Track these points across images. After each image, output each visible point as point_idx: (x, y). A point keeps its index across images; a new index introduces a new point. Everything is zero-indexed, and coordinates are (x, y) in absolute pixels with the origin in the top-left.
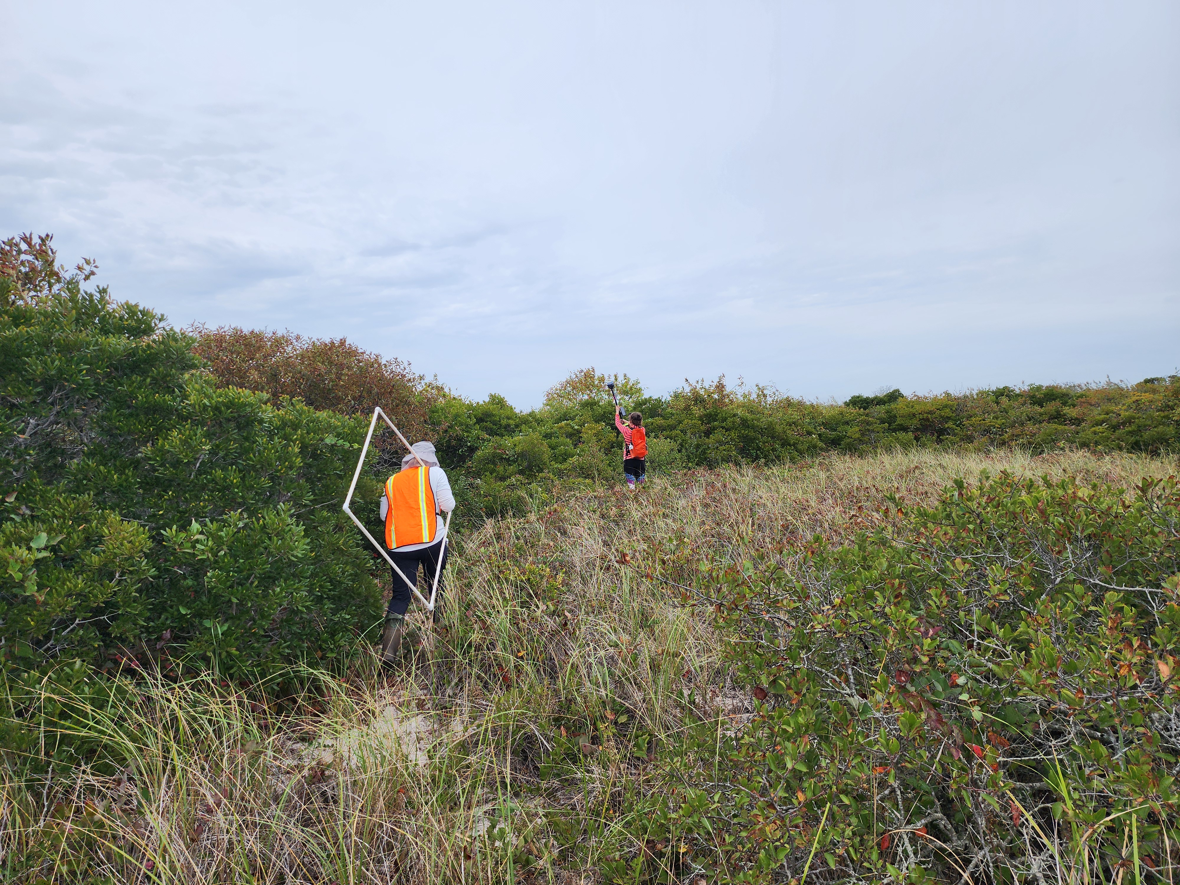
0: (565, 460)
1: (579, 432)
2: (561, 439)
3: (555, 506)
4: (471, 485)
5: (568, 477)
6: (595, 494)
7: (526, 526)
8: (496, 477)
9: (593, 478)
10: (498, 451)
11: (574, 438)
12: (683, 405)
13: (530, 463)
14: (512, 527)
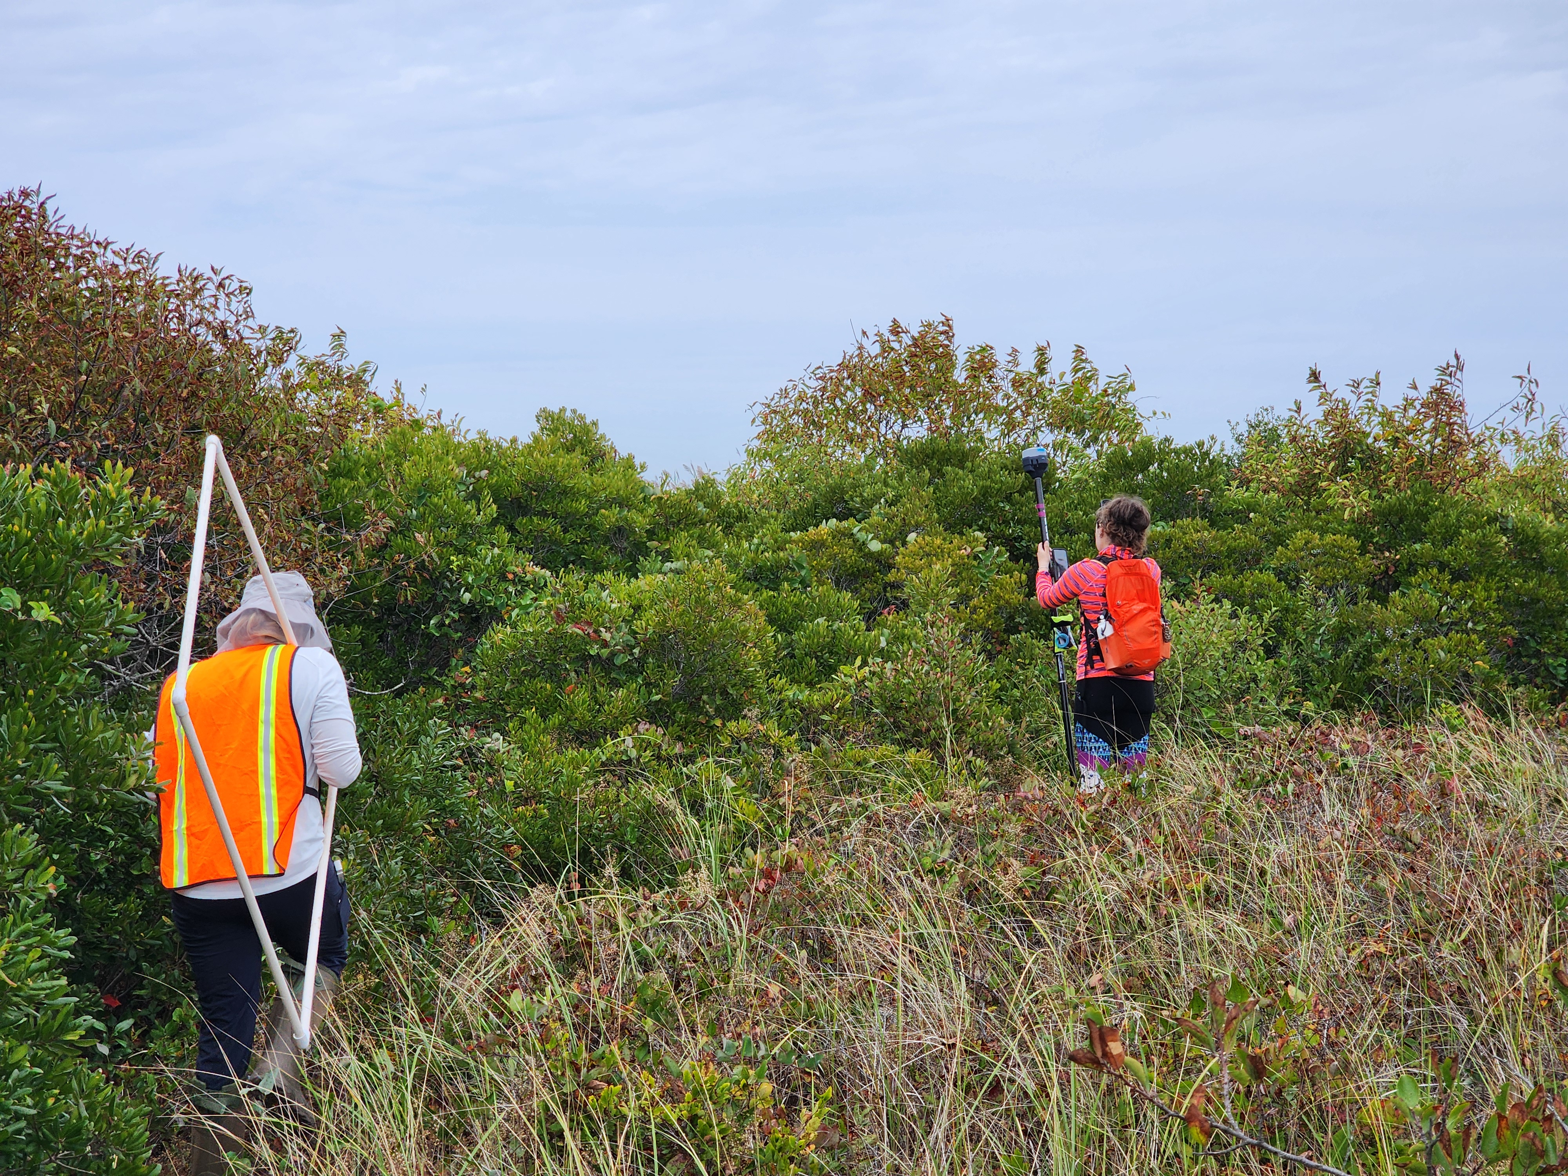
0: (828, 671)
1: (884, 563)
2: (816, 590)
3: (789, 848)
4: (469, 753)
5: (841, 738)
6: (945, 806)
7: (678, 919)
8: (561, 727)
9: (936, 746)
10: (571, 629)
11: (869, 587)
12: (1291, 475)
13: (691, 675)
14: (621, 921)
